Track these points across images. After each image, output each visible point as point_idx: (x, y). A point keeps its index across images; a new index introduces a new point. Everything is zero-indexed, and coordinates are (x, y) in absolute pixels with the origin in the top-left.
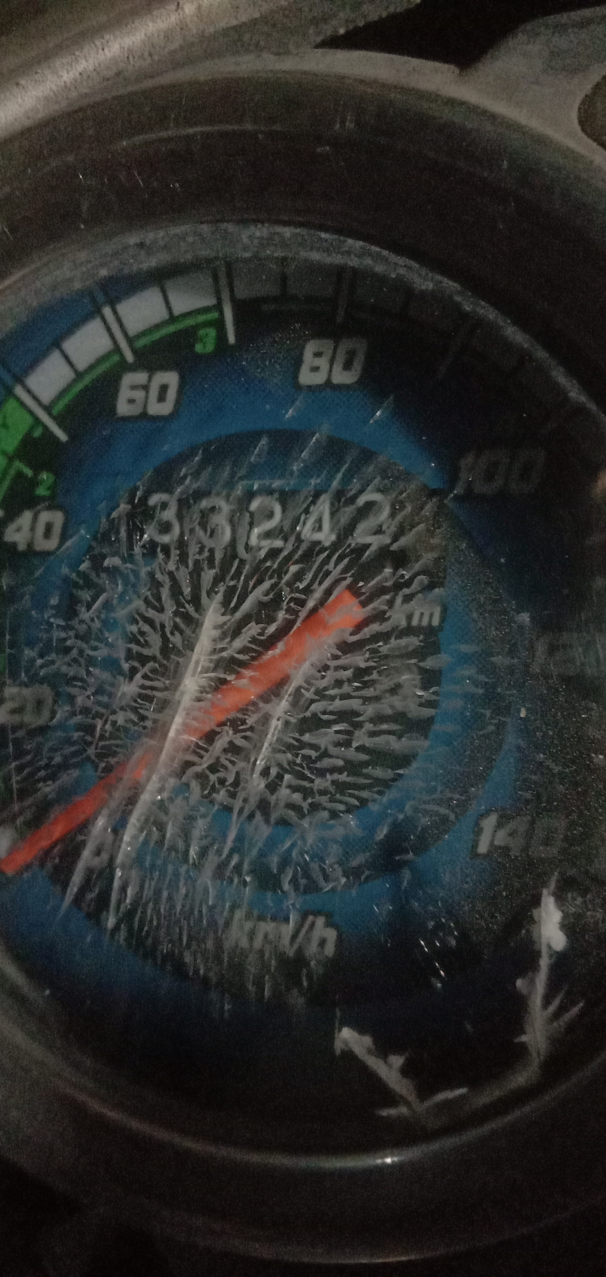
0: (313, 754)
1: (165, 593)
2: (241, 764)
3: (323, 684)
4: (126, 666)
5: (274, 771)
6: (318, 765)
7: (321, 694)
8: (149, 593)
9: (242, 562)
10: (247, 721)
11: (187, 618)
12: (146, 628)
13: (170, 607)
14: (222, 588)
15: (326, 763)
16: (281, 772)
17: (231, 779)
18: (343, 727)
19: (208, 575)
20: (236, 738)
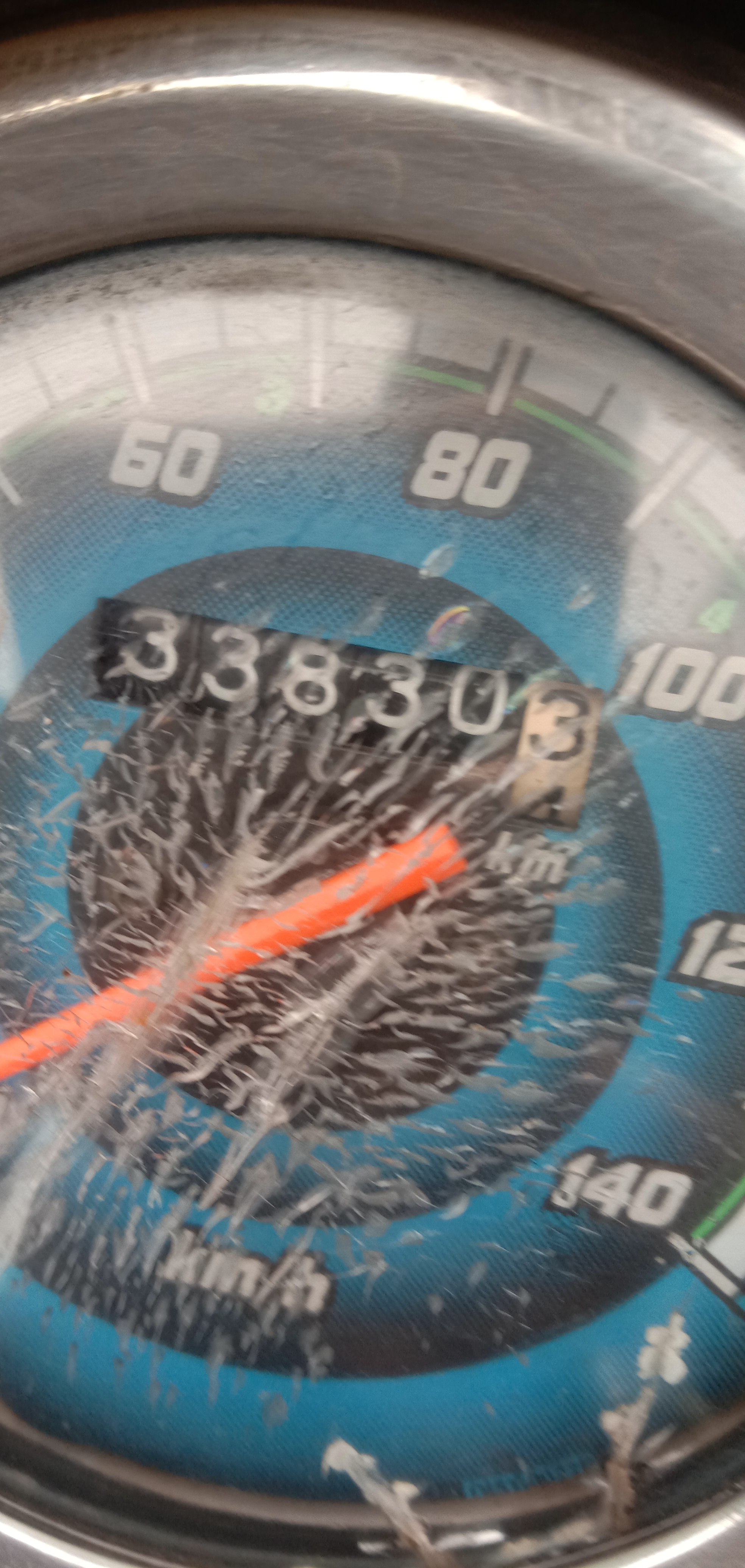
0: (373, 1084)
1: (178, 810)
2: (255, 1081)
3: (406, 986)
4: (93, 909)
5: (306, 1099)
6: (378, 1102)
7: (403, 1000)
8: (149, 805)
9: (314, 785)
10: (279, 1022)
11: (209, 855)
12: (138, 857)
13: (182, 830)
14: (273, 818)
15: (391, 1100)
16: (318, 1103)
17: (235, 1102)
18: (429, 1053)
19: (255, 796)
20: (257, 1043)
